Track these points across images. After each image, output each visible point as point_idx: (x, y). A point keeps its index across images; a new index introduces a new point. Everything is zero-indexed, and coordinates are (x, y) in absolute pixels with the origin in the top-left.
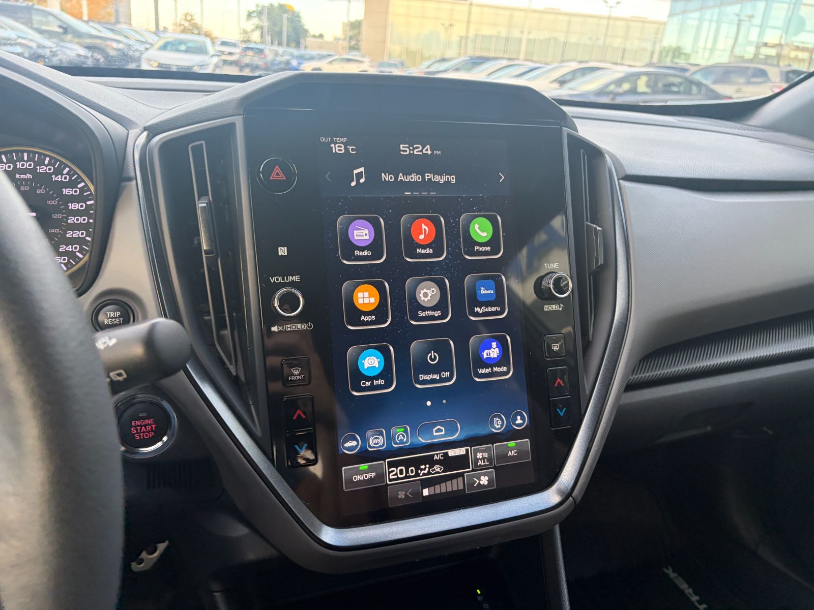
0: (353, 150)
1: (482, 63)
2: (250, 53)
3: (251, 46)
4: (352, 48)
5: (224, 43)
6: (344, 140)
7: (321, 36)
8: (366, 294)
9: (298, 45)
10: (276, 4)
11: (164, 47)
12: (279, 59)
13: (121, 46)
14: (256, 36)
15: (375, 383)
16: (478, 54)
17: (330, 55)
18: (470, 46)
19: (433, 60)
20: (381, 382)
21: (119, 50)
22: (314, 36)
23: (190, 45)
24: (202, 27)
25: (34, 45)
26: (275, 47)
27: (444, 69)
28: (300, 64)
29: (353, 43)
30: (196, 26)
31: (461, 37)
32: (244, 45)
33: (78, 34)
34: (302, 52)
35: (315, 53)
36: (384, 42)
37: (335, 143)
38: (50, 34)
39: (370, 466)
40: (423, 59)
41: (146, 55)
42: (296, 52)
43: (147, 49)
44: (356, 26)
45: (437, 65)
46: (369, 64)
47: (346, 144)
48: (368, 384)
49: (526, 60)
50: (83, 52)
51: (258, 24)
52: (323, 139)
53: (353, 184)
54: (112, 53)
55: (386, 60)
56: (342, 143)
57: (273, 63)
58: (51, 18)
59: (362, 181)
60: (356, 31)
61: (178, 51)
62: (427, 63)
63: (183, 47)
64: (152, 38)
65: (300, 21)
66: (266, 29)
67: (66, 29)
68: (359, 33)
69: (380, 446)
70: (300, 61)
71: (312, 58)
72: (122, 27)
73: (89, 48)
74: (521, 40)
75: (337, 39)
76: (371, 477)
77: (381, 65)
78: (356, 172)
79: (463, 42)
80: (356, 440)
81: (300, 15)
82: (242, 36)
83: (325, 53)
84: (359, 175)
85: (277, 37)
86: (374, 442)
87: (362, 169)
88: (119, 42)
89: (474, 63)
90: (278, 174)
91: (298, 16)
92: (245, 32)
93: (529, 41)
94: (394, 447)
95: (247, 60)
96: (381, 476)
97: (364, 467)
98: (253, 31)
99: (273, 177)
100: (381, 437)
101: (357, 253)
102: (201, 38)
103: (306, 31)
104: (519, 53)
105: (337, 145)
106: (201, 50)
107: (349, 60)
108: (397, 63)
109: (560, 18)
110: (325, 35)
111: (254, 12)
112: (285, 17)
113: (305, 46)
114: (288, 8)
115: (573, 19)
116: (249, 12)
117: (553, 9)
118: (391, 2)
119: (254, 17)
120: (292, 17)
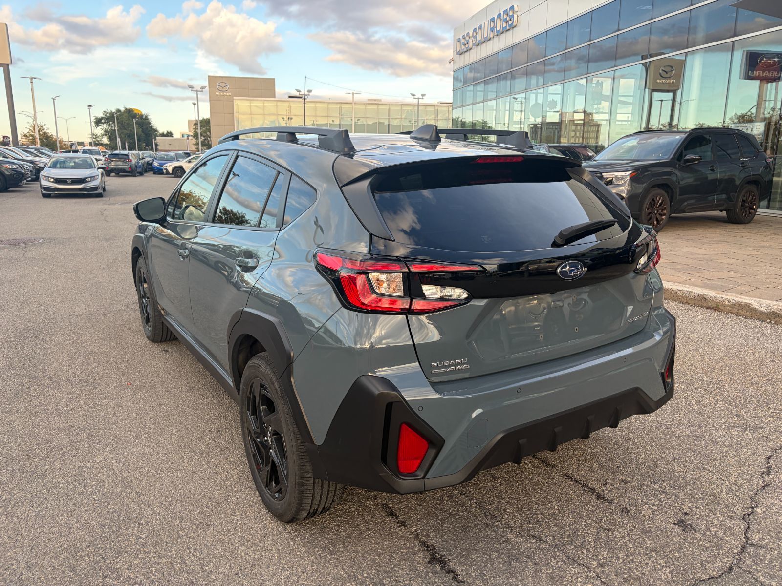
7: (170, 134)
10: (122, 109)
13: (14, 167)
21: (13, 170)
22: (163, 135)
28: (161, 164)
51: (106, 130)
57: (137, 166)
60: (205, 128)
65: (150, 123)
68: (209, 130)
70: (160, 161)
75: (185, 136)
81: (149, 117)
91: (146, 118)
92: (95, 136)
95: (112, 165)
98: (102, 135)
103: (156, 131)
109: (381, 107)
110: (173, 133)
111: (102, 118)
112: (135, 121)
113: (156, 145)
114: (136, 112)
115: (392, 108)
116: (97, 119)
117: (375, 100)
118: (235, 104)
119: (102, 123)
120: (140, 120)
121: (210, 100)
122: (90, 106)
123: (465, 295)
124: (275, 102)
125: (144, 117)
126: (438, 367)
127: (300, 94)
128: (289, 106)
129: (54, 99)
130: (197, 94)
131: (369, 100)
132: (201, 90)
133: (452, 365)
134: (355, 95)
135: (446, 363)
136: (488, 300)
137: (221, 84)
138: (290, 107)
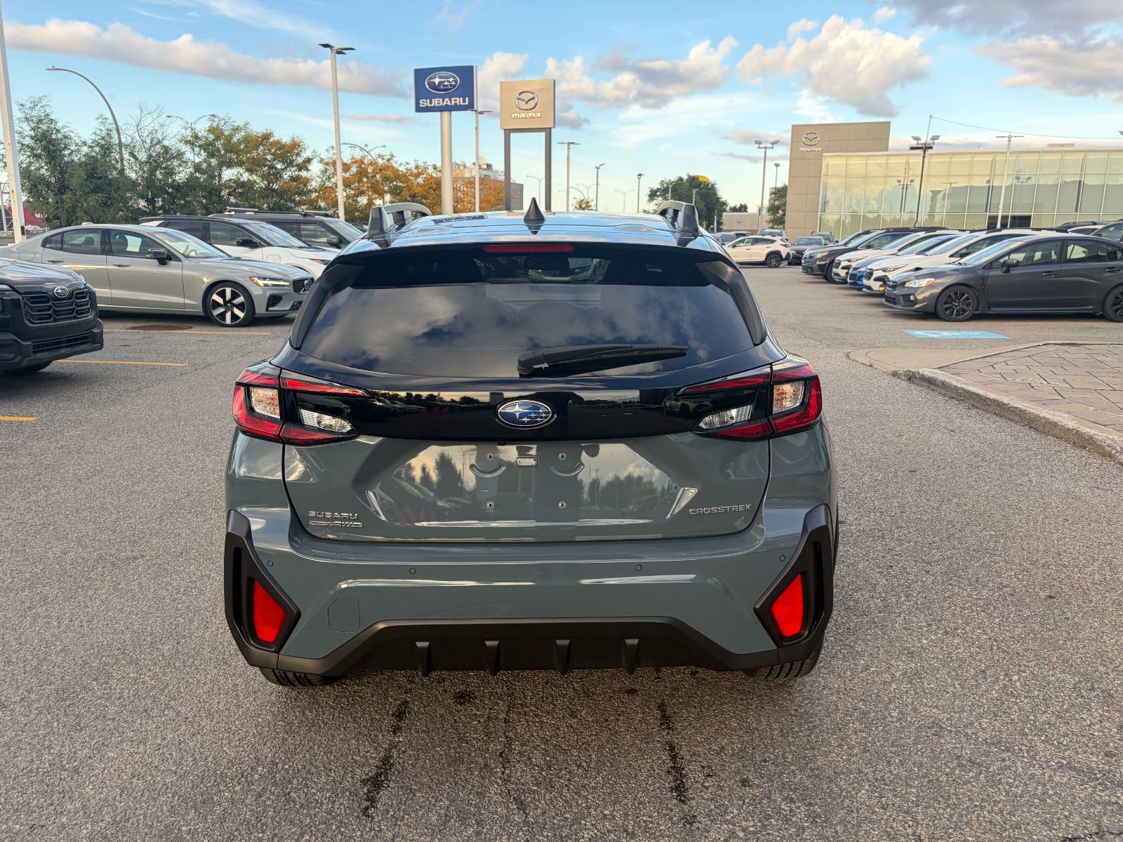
7: (744, 208)
9: (710, 222)
10: (685, 177)
22: (734, 210)
44: (780, 193)
60: (781, 200)
65: (716, 194)
68: (785, 202)
75: (762, 210)
81: (716, 186)
91: (713, 188)
103: (724, 204)
109: (1068, 157)
110: (748, 206)
111: (658, 190)
112: (694, 192)
113: (719, 223)
114: (701, 179)
115: (1091, 156)
116: (652, 191)
117: (1062, 145)
118: (824, 163)
119: (658, 196)
120: (704, 191)
121: (791, 160)
122: (640, 175)
123: (348, 428)
124: (885, 157)
125: (710, 186)
126: (315, 518)
127: (918, 144)
128: (906, 163)
129: (598, 168)
130: (765, 152)
131: (1051, 145)
132: (771, 146)
133: (337, 519)
134: (1013, 139)
135: (328, 515)
136: (381, 438)
137: (808, 136)
138: (908, 163)
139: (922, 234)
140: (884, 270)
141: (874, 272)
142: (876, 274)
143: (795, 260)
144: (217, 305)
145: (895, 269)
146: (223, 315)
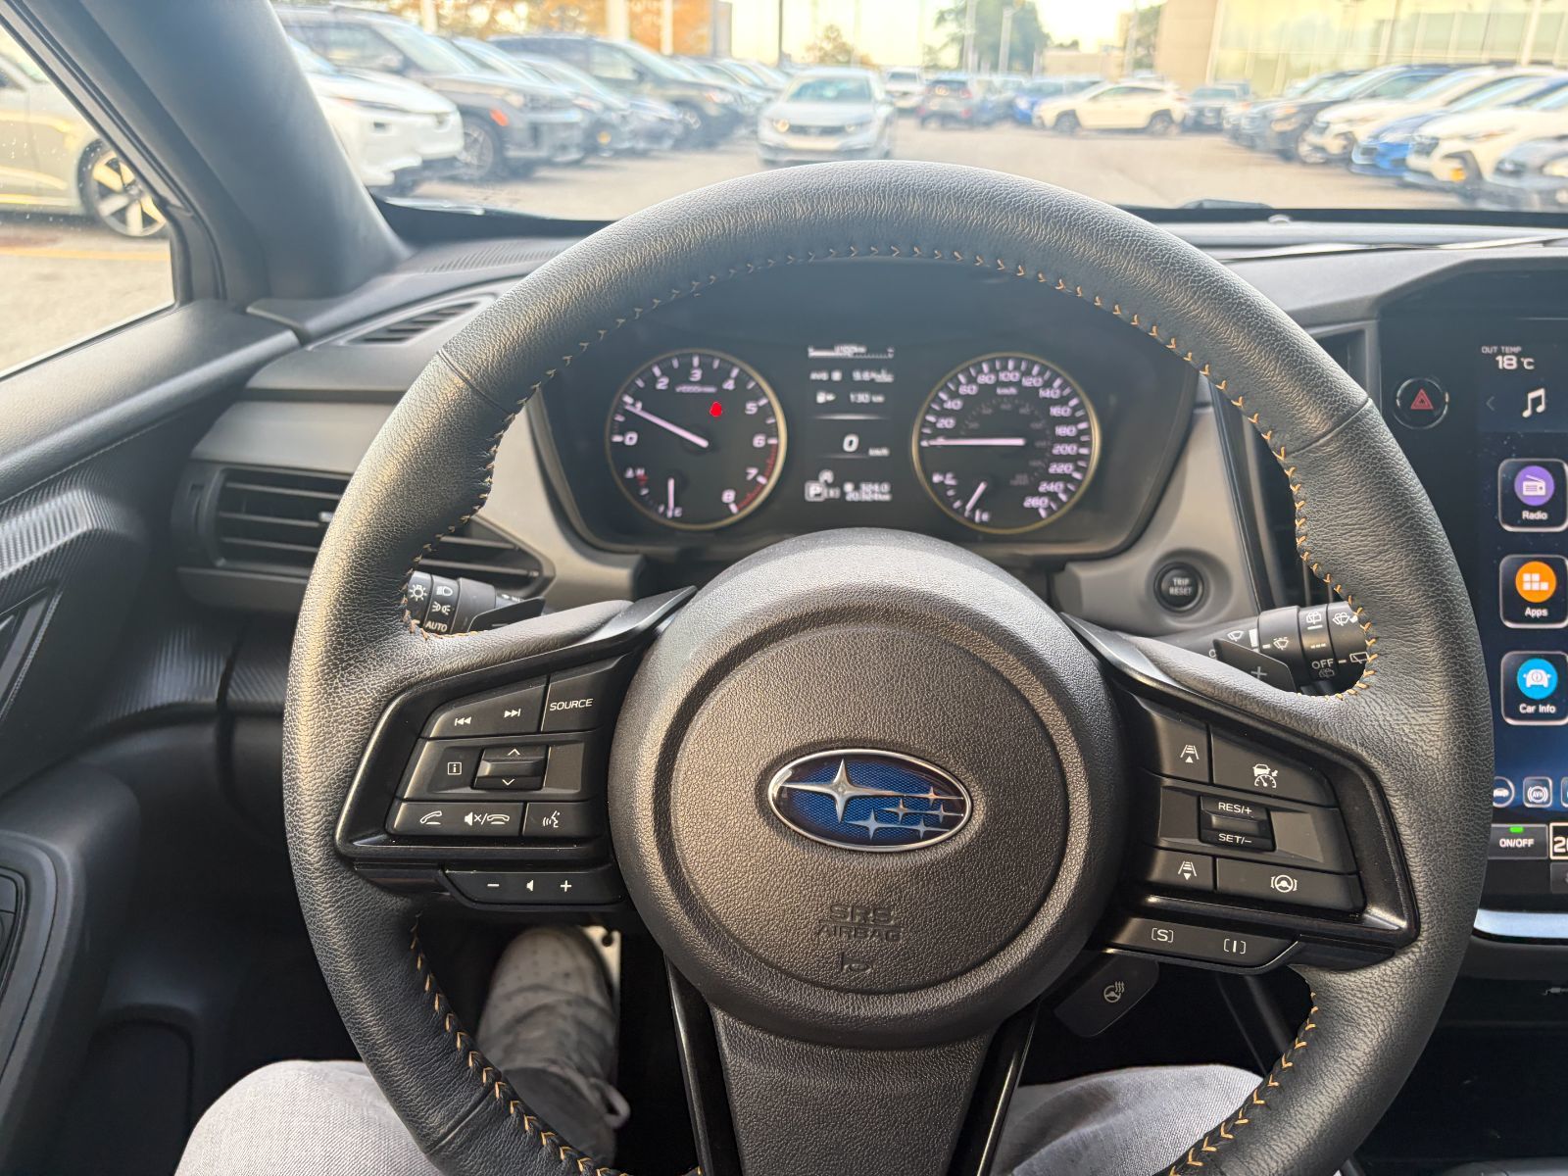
0: (1529, 364)
1: (1433, 78)
2: (941, 91)
3: (945, 76)
4: (1139, 64)
5: (896, 76)
6: (1517, 349)
7: (1075, 44)
8: (1536, 577)
9: (1028, 68)
11: (798, 95)
12: (994, 98)
13: (728, 98)
14: (949, 57)
15: (1542, 709)
16: (1419, 57)
17: (1094, 83)
18: (1401, 39)
19: (1313, 78)
20: (1550, 709)
21: (724, 106)
22: (1061, 46)
23: (844, 86)
24: (853, 50)
25: (595, 106)
26: (985, 77)
27: (1345, 97)
28: (1033, 105)
29: (1141, 52)
30: (845, 50)
31: (1381, 22)
32: (932, 76)
33: (661, 81)
34: (1039, 80)
35: (1064, 80)
36: (1209, 46)
37: (1504, 355)
38: (617, 84)
39: (1526, 829)
40: (1293, 74)
41: (770, 110)
42: (1026, 82)
43: (768, 100)
44: (1149, 18)
45: (1326, 85)
46: (1177, 96)
47: (1519, 356)
48: (1531, 709)
49: (1534, 63)
50: (667, 112)
51: (955, 34)
52: (1486, 350)
53: (1527, 414)
54: (712, 111)
55: (1209, 83)
56: (1513, 354)
57: (982, 108)
58: (619, 57)
59: (1540, 409)
60: (1147, 29)
61: (821, 98)
62: (1302, 84)
63: (830, 92)
64: (777, 79)
66: (969, 43)
67: (642, 73)
68: (1156, 31)
69: (1543, 803)
70: (1035, 99)
71: (1057, 92)
72: (725, 61)
73: (678, 103)
74: (1525, 18)
75: (1107, 48)
76: (1527, 845)
77: (1202, 94)
78: (1532, 395)
79: (1386, 31)
80: (1508, 787)
82: (927, 58)
83: (1083, 79)
84: (1537, 401)
85: (989, 54)
86: (1534, 795)
87: (1541, 392)
88: (722, 89)
89: (1414, 78)
90: (1422, 401)
91: (1033, 11)
92: (930, 51)
93: (1545, 18)
94: (1562, 806)
95: (934, 105)
96: (1541, 847)
97: (1517, 828)
98: (945, 45)
99: (1416, 405)
100: (1545, 789)
101: (1526, 515)
102: (856, 72)
103: (1047, 37)
104: (1518, 47)
105: (1506, 357)
106: (862, 94)
107: (1133, 90)
108: (1235, 88)
110: (1082, 42)
113: (1040, 64)
120: (1020, 15)
139: (1489, 74)
140: (1466, 138)
141: (1441, 142)
142: (1446, 147)
143: (1197, 125)
144: (106, 192)
145: (1490, 136)
146: (121, 214)
